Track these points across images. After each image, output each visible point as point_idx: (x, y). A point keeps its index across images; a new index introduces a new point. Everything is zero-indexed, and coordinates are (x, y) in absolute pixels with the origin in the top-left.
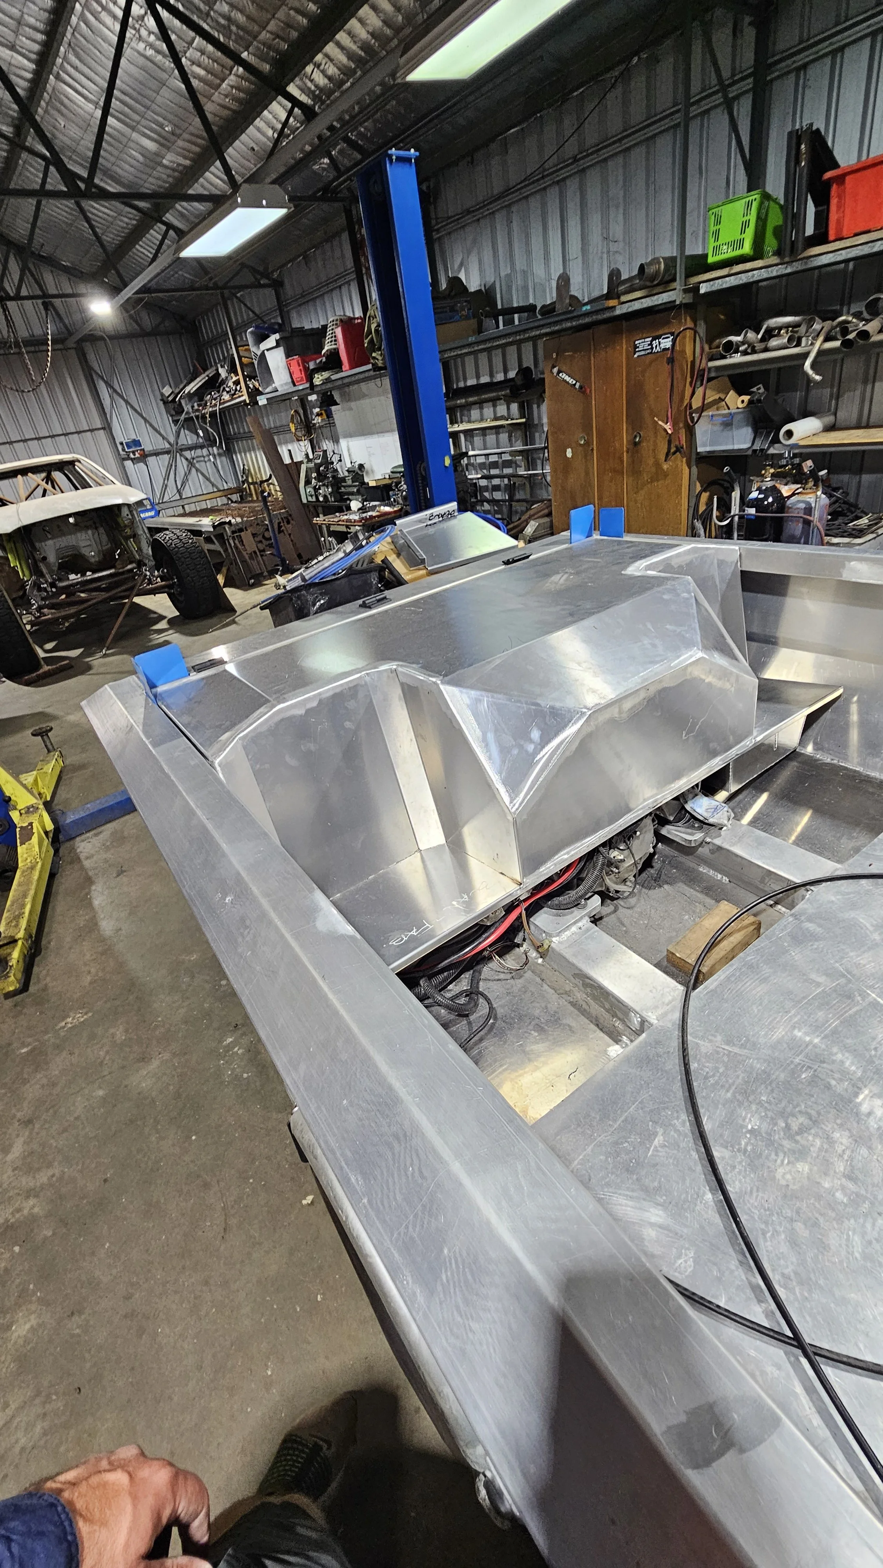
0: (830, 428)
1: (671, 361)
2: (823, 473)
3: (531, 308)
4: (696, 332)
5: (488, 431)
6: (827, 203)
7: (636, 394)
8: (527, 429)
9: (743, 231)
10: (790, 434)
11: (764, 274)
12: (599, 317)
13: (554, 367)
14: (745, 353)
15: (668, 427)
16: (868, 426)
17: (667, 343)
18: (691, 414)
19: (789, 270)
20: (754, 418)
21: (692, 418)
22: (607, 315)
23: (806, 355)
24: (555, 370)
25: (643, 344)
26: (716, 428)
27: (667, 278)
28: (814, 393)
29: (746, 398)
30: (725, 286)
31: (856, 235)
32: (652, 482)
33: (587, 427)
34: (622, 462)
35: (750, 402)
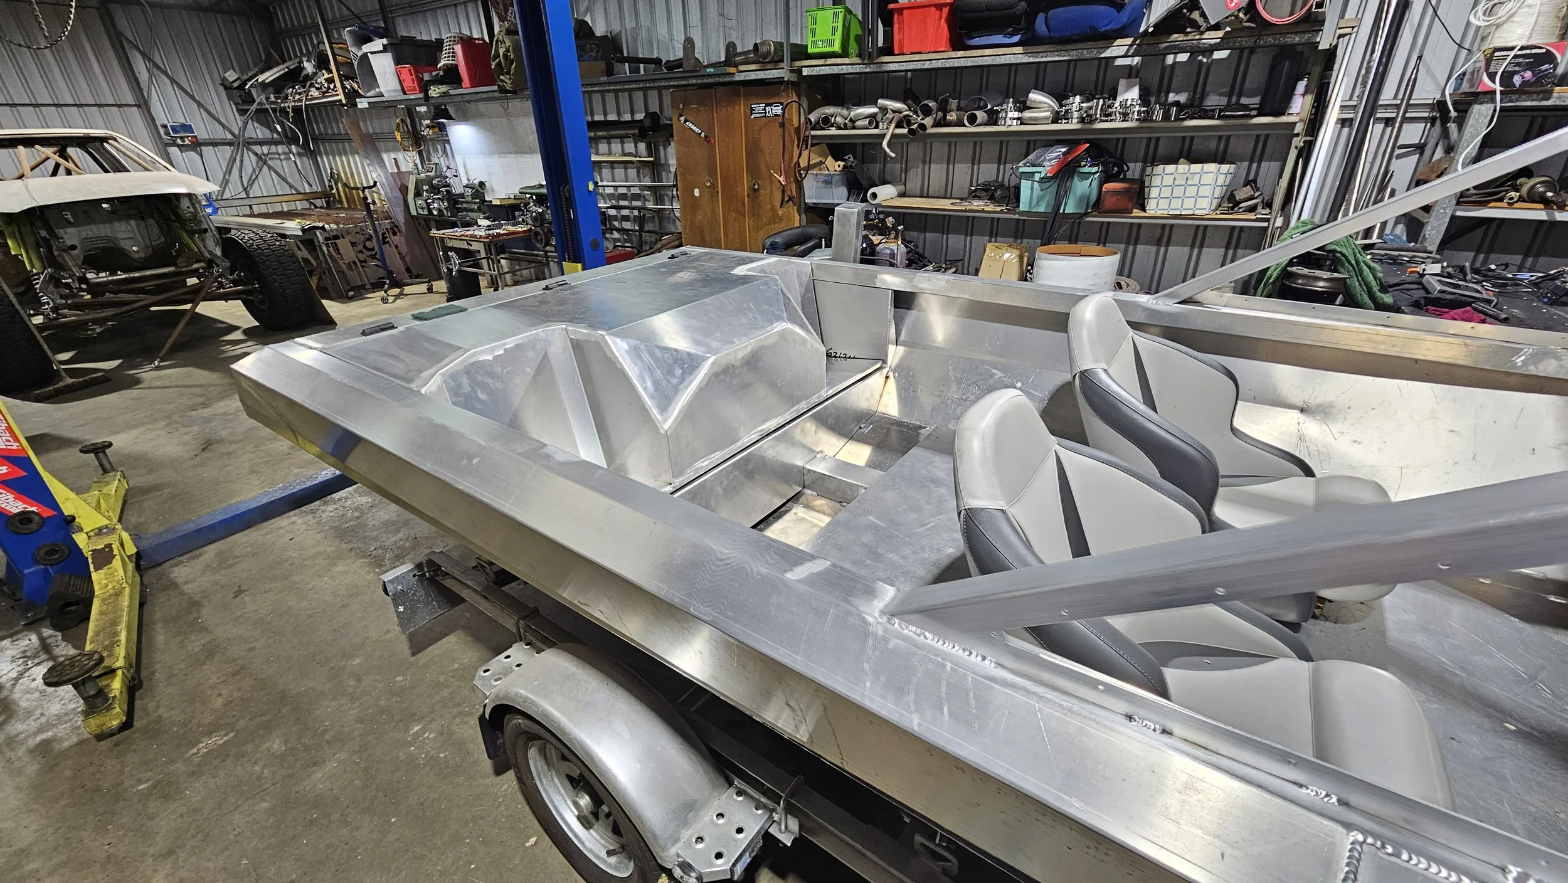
0: (902, 195)
1: (782, 125)
2: (901, 228)
3: (657, 61)
4: (800, 105)
5: (616, 165)
6: (892, 27)
7: (754, 150)
8: (655, 167)
9: (833, 34)
10: (874, 195)
11: (850, 69)
12: (721, 80)
13: (681, 116)
14: (839, 128)
15: (781, 179)
16: (928, 197)
17: (778, 110)
18: (799, 171)
19: (868, 70)
20: (848, 180)
21: (801, 175)
22: (728, 79)
23: (883, 136)
24: (682, 119)
25: (758, 108)
26: (820, 184)
27: (776, 58)
28: (889, 166)
29: (842, 164)
30: (821, 73)
31: (912, 54)
32: (769, 224)
33: (712, 172)
34: (744, 204)
35: (845, 167)
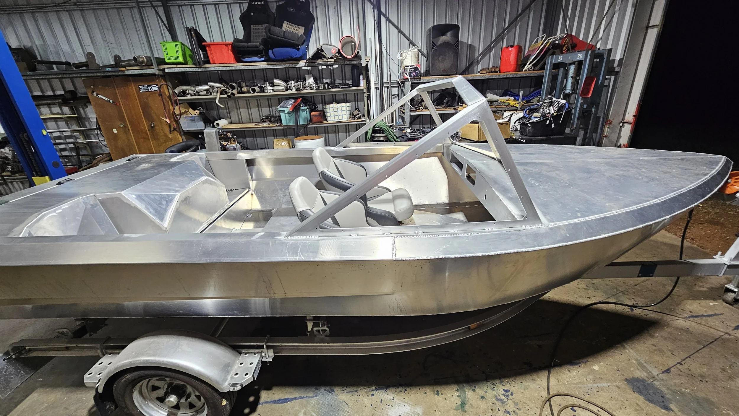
0: (231, 123)
1: (160, 95)
4: (167, 86)
5: (58, 120)
7: (146, 108)
8: (79, 120)
9: (177, 54)
10: (218, 124)
11: (189, 69)
12: (116, 74)
13: (94, 92)
14: (191, 96)
15: (167, 120)
16: (243, 123)
17: (155, 88)
18: (176, 116)
19: (200, 70)
20: (203, 119)
21: (177, 118)
22: (121, 73)
23: (214, 99)
25: (143, 87)
26: (189, 121)
27: (148, 64)
28: (221, 111)
29: (197, 111)
32: (165, 143)
33: (123, 120)
34: (147, 135)
35: (200, 113)
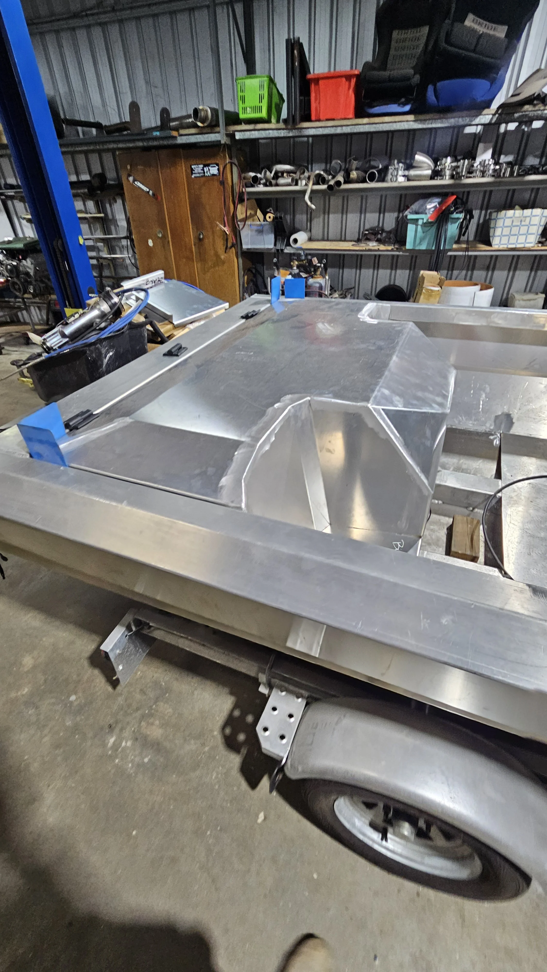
1: (222, 183)
4: (233, 166)
6: (308, 94)
7: (196, 204)
8: (105, 222)
9: (261, 101)
10: (296, 241)
11: (276, 134)
12: (165, 143)
13: (129, 175)
14: (265, 185)
17: (214, 170)
19: (291, 135)
20: (275, 228)
22: (171, 142)
23: (304, 192)
24: (131, 179)
25: (198, 169)
26: (254, 233)
27: (214, 123)
29: (271, 215)
30: (251, 137)
31: (327, 120)
32: (213, 267)
33: (163, 225)
34: (192, 252)
35: (274, 218)
